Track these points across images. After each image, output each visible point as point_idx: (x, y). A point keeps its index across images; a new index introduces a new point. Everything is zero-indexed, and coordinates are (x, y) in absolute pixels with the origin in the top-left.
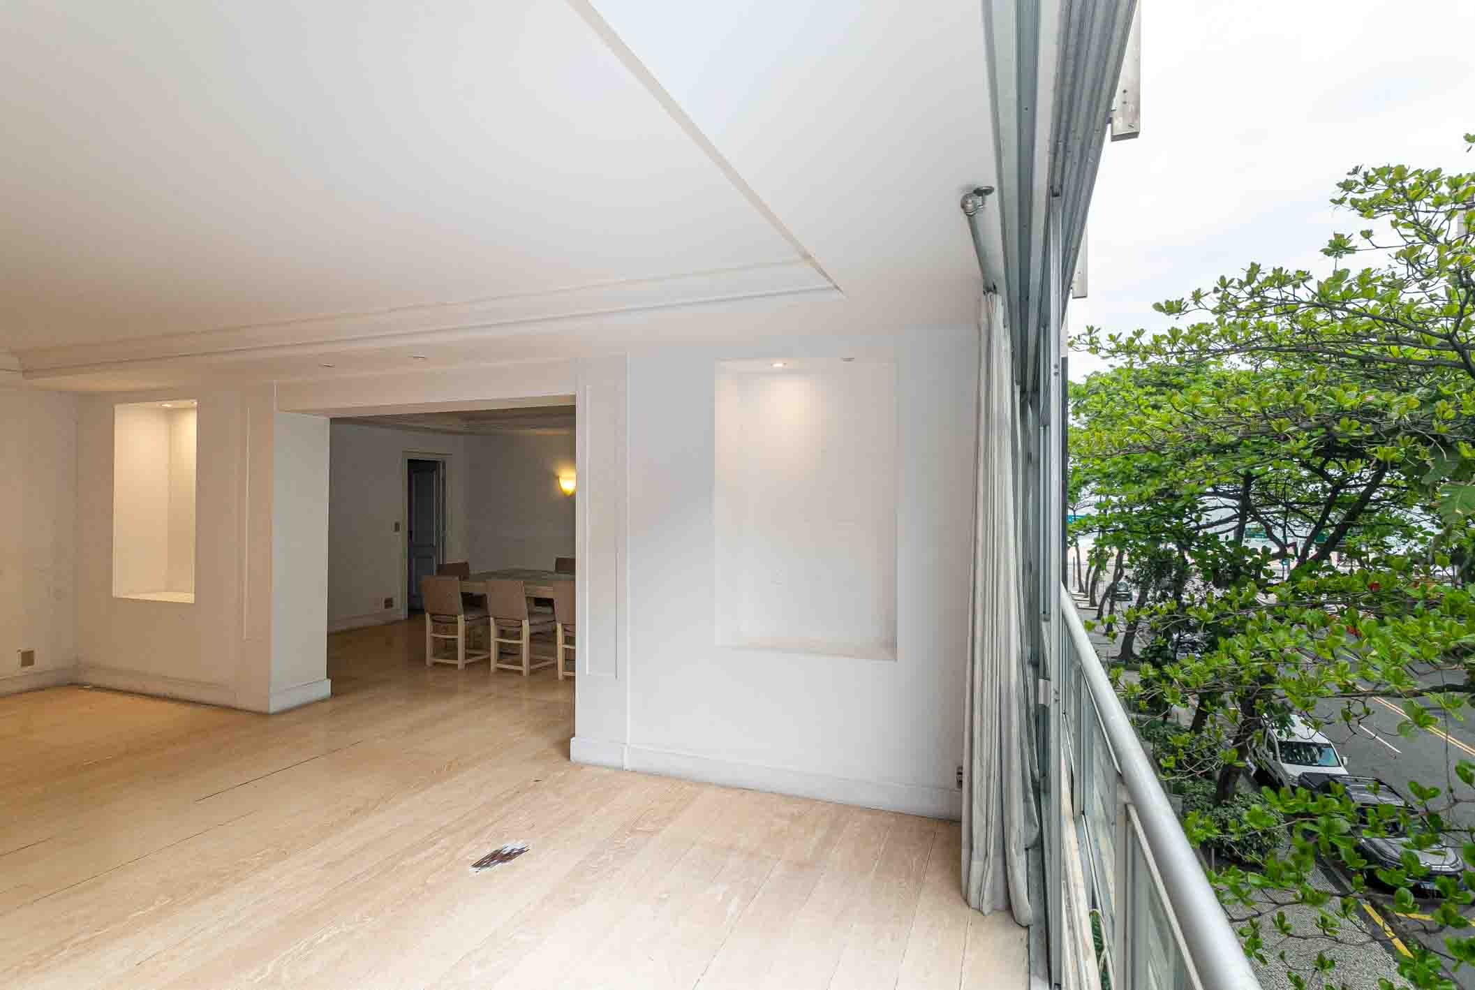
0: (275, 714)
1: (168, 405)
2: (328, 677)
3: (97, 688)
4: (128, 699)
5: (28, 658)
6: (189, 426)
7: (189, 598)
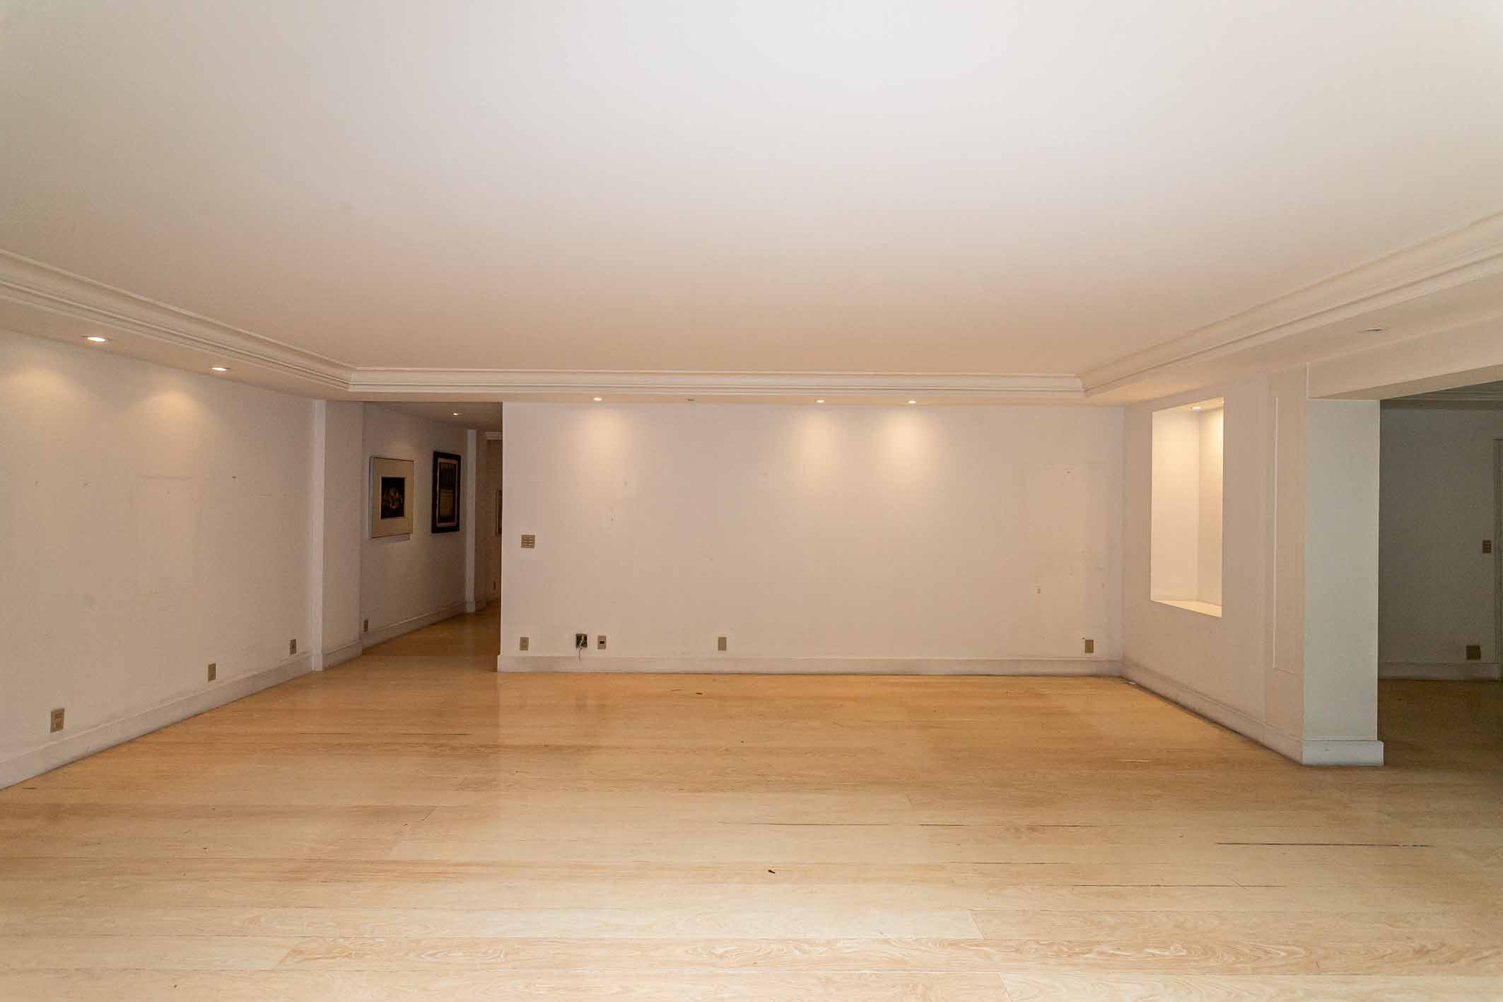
0: (1310, 767)
1: (1197, 408)
2: (1379, 739)
3: (1140, 687)
4: (1160, 704)
5: (1089, 646)
6: (1217, 425)
7: (1216, 611)
